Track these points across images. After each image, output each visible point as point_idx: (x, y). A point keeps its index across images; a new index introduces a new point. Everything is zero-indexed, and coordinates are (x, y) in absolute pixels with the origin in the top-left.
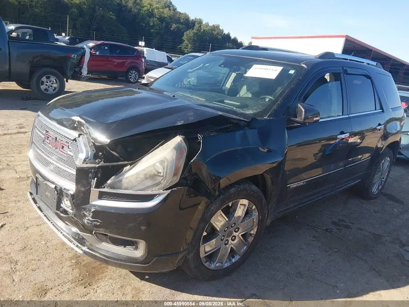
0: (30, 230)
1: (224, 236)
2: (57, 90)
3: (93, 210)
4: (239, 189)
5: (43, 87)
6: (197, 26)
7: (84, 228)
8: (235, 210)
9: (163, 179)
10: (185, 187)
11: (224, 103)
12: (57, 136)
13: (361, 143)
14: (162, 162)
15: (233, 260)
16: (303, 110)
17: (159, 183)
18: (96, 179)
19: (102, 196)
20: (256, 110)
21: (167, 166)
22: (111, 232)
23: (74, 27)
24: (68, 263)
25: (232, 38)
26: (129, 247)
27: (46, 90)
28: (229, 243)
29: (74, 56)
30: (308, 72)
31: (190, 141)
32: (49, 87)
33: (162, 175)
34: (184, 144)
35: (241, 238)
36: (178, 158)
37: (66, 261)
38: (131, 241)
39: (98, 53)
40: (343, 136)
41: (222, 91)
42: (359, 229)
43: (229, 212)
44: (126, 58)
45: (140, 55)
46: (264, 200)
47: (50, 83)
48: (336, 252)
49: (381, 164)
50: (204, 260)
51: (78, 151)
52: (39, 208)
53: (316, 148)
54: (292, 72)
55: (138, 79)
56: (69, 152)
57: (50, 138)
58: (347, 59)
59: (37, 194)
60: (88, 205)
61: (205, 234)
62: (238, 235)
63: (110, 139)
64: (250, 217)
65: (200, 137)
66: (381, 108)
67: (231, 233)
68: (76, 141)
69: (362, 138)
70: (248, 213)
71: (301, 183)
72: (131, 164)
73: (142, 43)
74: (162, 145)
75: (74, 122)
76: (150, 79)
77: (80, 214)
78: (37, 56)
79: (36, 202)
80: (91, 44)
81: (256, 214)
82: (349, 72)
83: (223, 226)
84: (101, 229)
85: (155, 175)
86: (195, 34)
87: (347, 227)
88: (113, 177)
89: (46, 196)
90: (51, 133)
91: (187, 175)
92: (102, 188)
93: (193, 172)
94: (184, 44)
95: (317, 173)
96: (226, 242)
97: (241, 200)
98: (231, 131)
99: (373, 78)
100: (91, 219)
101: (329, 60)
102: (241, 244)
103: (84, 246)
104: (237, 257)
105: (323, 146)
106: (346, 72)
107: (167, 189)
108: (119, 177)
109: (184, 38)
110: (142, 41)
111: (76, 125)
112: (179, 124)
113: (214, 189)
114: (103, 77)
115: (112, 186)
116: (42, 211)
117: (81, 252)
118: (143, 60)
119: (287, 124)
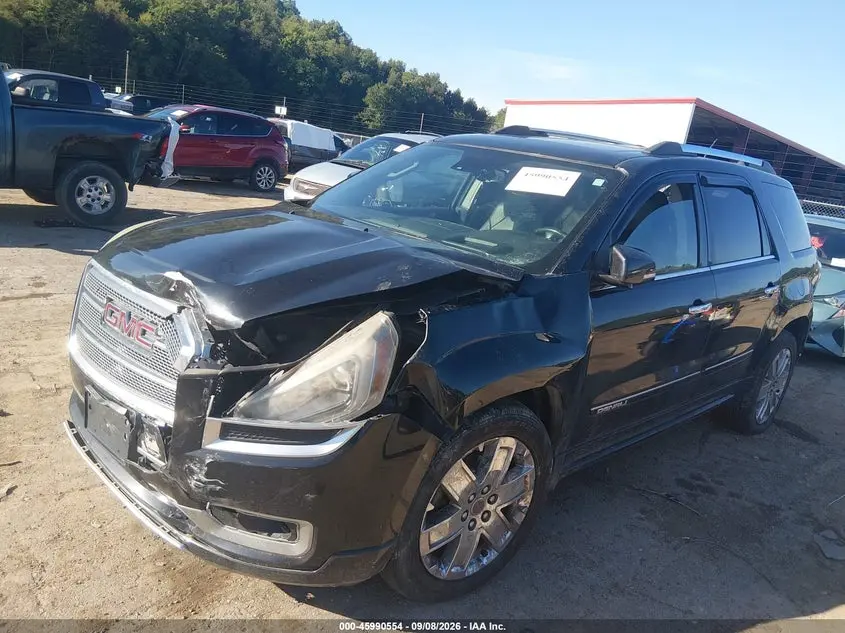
0: (67, 500)
1: (467, 511)
2: (110, 206)
3: (208, 461)
4: (499, 416)
5: (81, 201)
6: (393, 75)
7: (189, 498)
8: (490, 459)
9: (350, 398)
10: (394, 415)
11: (464, 242)
12: (131, 309)
13: (732, 321)
14: (349, 365)
15: (485, 561)
16: (624, 259)
17: (343, 407)
18: (213, 397)
19: (227, 432)
20: (529, 257)
21: (359, 373)
22: (241, 506)
23: (139, 74)
24: (149, 568)
25: (465, 100)
26: (279, 535)
27: (88, 206)
28: (478, 526)
29: (147, 138)
30: (630, 183)
31: (405, 322)
32: (93, 200)
33: (348, 389)
34: (392, 328)
35: (502, 515)
36: (381, 356)
37: (145, 564)
38: (283, 523)
39: (192, 131)
40: (699, 309)
41: (454, 216)
42: (732, 495)
43: (478, 463)
44: (252, 141)
45: (279, 134)
46: (547, 438)
47: (95, 194)
48: (688, 541)
49: (774, 363)
50: (426, 561)
51: (177, 340)
52: (89, 453)
53: (645, 332)
54: (599, 182)
55: (275, 184)
56: (157, 344)
57: (116, 314)
58: (703, 155)
59: (86, 427)
60: (199, 451)
61: (430, 507)
62: (495, 508)
63: (244, 318)
64: (518, 474)
65: (423, 314)
66: (774, 252)
67: (482, 504)
68: (172, 320)
69: (735, 312)
70: (515, 465)
71: (618, 404)
72: (286, 369)
73: (281, 110)
74: (348, 330)
75: (169, 282)
76: (301, 185)
77: (181, 470)
78: (71, 138)
79: (81, 443)
80: (180, 113)
81: (529, 468)
82: (710, 182)
83: (466, 491)
84: (223, 500)
85: (336, 391)
86: (390, 92)
87: (708, 490)
88: (248, 394)
89: (107, 431)
90: (118, 303)
91: (397, 390)
92: (225, 416)
93: (411, 383)
94: (367, 112)
95: (647, 384)
96: (471, 524)
97: (502, 440)
98: (484, 302)
99: (756, 192)
100: (204, 479)
101: (670, 158)
102: (500, 527)
103: (185, 533)
104: (493, 555)
105: (657, 328)
106: (703, 182)
107: (358, 419)
108: (261, 395)
109: (367, 99)
110: (281, 105)
111: (172, 289)
112: (383, 287)
113: (451, 419)
114: (202, 178)
115: (247, 414)
116: (95, 461)
117: (178, 545)
118: (286, 145)
119: (592, 287)
